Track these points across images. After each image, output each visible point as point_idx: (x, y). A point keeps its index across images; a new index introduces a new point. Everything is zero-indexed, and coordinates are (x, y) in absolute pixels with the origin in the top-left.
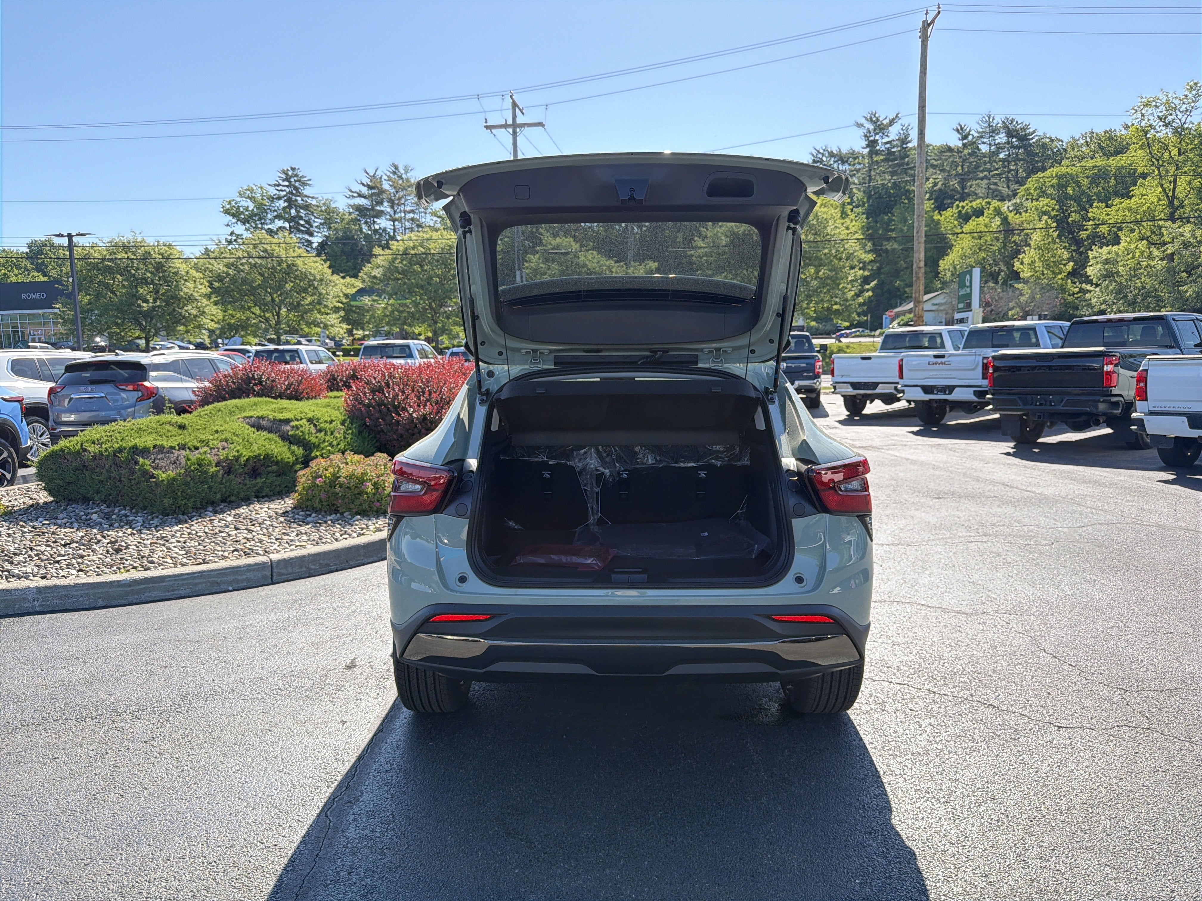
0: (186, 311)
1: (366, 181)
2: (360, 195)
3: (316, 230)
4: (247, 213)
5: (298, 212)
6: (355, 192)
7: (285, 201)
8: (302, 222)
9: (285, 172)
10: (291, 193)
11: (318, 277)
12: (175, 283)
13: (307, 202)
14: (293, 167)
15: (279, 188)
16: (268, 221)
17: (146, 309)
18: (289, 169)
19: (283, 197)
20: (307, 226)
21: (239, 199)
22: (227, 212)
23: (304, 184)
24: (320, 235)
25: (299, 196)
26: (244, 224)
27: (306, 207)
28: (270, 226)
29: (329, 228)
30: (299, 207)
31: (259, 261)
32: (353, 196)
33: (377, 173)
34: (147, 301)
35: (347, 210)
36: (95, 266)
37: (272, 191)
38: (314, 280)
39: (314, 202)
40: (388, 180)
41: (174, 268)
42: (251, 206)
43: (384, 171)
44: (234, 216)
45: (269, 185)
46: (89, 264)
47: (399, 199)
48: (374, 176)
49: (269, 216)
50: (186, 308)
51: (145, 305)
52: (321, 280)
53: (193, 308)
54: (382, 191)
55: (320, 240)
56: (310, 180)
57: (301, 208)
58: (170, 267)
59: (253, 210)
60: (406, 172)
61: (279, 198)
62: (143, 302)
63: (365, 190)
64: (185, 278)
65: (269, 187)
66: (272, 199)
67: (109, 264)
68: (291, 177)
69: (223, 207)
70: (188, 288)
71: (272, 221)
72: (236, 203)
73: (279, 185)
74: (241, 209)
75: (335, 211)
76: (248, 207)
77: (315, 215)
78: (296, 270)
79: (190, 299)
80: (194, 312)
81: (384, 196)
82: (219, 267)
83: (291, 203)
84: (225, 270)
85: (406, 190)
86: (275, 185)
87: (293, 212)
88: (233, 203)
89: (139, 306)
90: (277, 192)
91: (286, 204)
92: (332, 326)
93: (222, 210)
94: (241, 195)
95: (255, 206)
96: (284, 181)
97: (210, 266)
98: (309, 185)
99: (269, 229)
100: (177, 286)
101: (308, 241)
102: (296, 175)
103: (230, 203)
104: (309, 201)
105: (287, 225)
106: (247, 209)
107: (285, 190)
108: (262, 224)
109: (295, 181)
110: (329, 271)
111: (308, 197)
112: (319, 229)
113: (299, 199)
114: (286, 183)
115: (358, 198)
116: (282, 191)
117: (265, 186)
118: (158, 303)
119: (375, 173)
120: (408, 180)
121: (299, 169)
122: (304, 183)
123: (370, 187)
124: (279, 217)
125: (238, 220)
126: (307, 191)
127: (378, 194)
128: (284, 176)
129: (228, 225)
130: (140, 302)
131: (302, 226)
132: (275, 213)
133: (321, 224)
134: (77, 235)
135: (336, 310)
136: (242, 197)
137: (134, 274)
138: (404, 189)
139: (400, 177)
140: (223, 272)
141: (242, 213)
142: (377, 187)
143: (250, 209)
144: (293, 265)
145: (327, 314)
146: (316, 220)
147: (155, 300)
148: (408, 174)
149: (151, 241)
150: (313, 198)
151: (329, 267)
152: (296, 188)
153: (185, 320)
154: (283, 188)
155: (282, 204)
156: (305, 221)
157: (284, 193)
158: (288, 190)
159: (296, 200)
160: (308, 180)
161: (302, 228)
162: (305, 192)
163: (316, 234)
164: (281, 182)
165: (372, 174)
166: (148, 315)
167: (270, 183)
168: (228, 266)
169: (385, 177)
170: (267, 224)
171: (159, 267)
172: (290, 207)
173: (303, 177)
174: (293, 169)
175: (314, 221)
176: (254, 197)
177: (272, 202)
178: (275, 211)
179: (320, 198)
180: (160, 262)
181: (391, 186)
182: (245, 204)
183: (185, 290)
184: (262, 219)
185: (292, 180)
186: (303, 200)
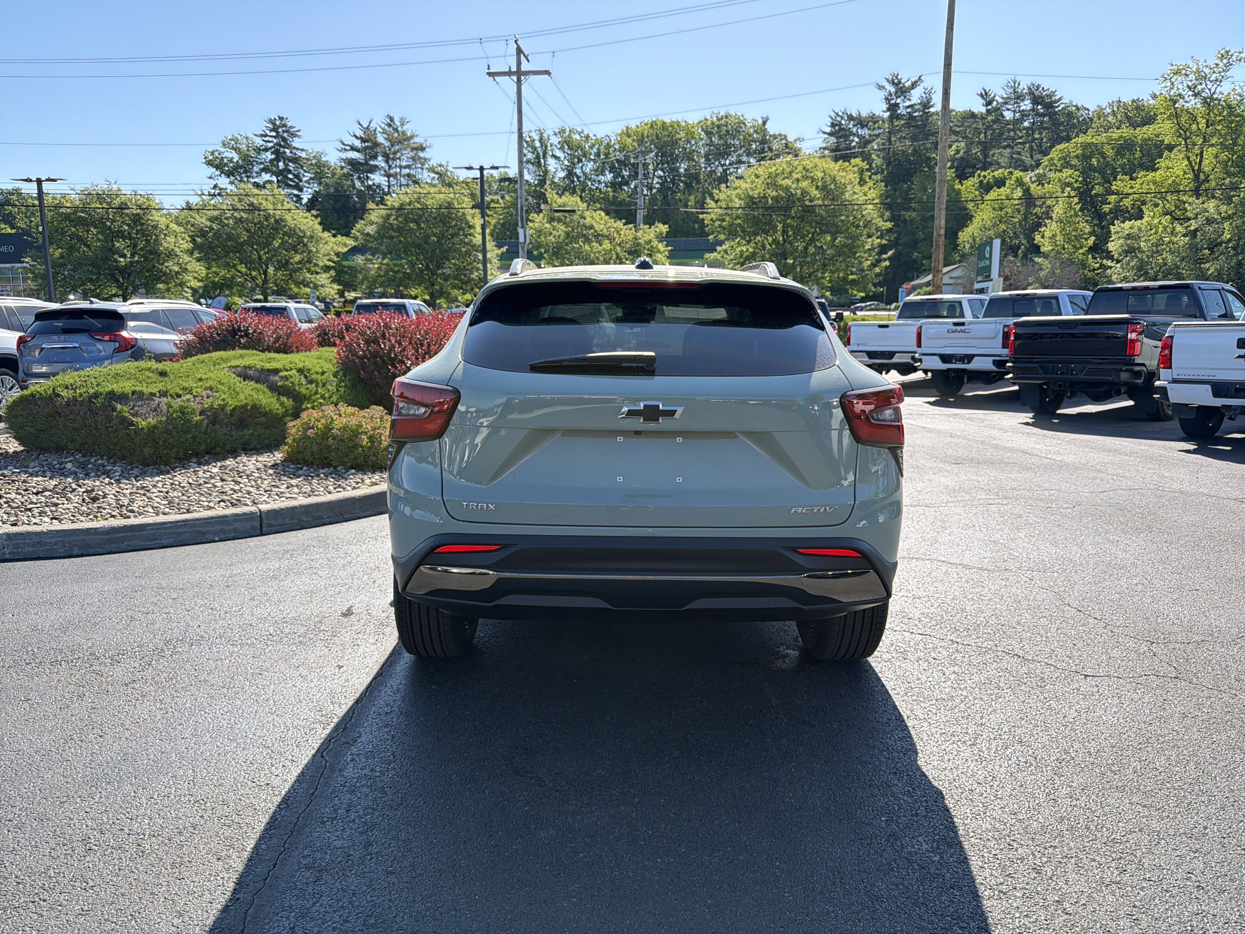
0: (167, 267)
1: (360, 133)
2: (353, 149)
3: (306, 185)
4: (231, 165)
5: (286, 165)
6: (348, 145)
7: (272, 153)
8: (291, 176)
9: (272, 122)
10: (279, 144)
11: (308, 234)
12: (154, 237)
13: (295, 154)
14: (281, 116)
15: (266, 139)
17: (123, 264)
18: (277, 118)
19: (271, 148)
20: (296, 180)
21: (222, 150)
22: (210, 163)
23: (293, 135)
24: (310, 190)
25: (288, 148)
26: (228, 177)
27: (295, 160)
28: (256, 180)
29: (320, 184)
30: (287, 160)
31: (245, 216)
32: (345, 150)
33: (371, 125)
34: (124, 256)
35: (339, 164)
36: (67, 217)
37: (259, 142)
38: (304, 236)
39: (303, 155)
40: (383, 133)
41: (153, 221)
42: (236, 157)
43: (378, 123)
44: (217, 167)
45: (255, 135)
46: (61, 215)
47: (395, 153)
48: (367, 128)
49: (256, 169)
50: (166, 264)
51: (122, 260)
52: (312, 237)
53: (174, 264)
54: (376, 145)
55: (310, 196)
56: (299, 131)
57: (290, 161)
58: (148, 220)
59: (237, 161)
60: (402, 125)
61: (266, 150)
62: (120, 257)
63: (358, 143)
64: (165, 232)
65: (255, 137)
66: (259, 150)
67: (83, 215)
68: (279, 127)
69: (205, 158)
70: (168, 243)
71: (259, 174)
72: (219, 154)
73: (266, 136)
74: (225, 161)
75: (326, 165)
76: (232, 158)
77: (305, 168)
78: (285, 226)
79: (171, 254)
80: (176, 268)
81: (379, 150)
82: (202, 220)
83: (279, 155)
84: (209, 224)
85: (402, 143)
86: (262, 135)
87: (281, 165)
88: (216, 154)
89: (116, 261)
90: (264, 143)
91: (273, 156)
92: (322, 286)
93: (204, 161)
94: (224, 145)
95: (240, 158)
96: (271, 131)
97: (192, 220)
98: (299, 136)
99: (255, 182)
100: (156, 240)
101: (297, 196)
102: (284, 125)
103: (212, 153)
104: (299, 153)
105: (274, 179)
106: (231, 160)
107: (272, 141)
108: (248, 177)
109: (284, 132)
110: (320, 228)
111: (297, 149)
112: (309, 184)
113: (287, 151)
114: (274, 134)
115: (351, 152)
116: (269, 141)
117: (251, 136)
118: (136, 258)
119: (369, 125)
120: (404, 133)
121: (287, 118)
123: (363, 140)
124: (266, 170)
125: (222, 173)
126: (296, 143)
127: (372, 148)
128: (271, 126)
129: (211, 178)
130: (116, 256)
131: (291, 180)
132: (262, 166)
133: (311, 178)
134: (48, 180)
135: (327, 269)
136: (226, 148)
137: (110, 227)
138: (400, 142)
139: (396, 130)
140: (206, 226)
141: (226, 165)
142: (371, 140)
143: (235, 160)
144: (281, 219)
145: (317, 273)
146: (306, 174)
147: (133, 255)
148: (405, 127)
149: (127, 190)
150: (302, 150)
151: (320, 224)
152: (284, 140)
153: (166, 277)
154: (270, 139)
155: (269, 156)
156: (294, 175)
157: (272, 144)
158: (275, 141)
159: (285, 153)
160: (297, 131)
161: (291, 183)
162: (294, 144)
163: (305, 189)
164: (268, 132)
165: (365, 126)
166: (125, 271)
167: (256, 133)
168: (211, 220)
169: (379, 129)
170: (253, 177)
171: (137, 220)
172: (277, 159)
173: (291, 127)
174: (281, 119)
175: (304, 176)
176: (239, 148)
177: (259, 153)
178: (261, 163)
179: (310, 151)
180: (138, 214)
181: (386, 139)
182: (230, 155)
183: (166, 245)
184: (248, 172)
185: (280, 130)
186: (291, 152)
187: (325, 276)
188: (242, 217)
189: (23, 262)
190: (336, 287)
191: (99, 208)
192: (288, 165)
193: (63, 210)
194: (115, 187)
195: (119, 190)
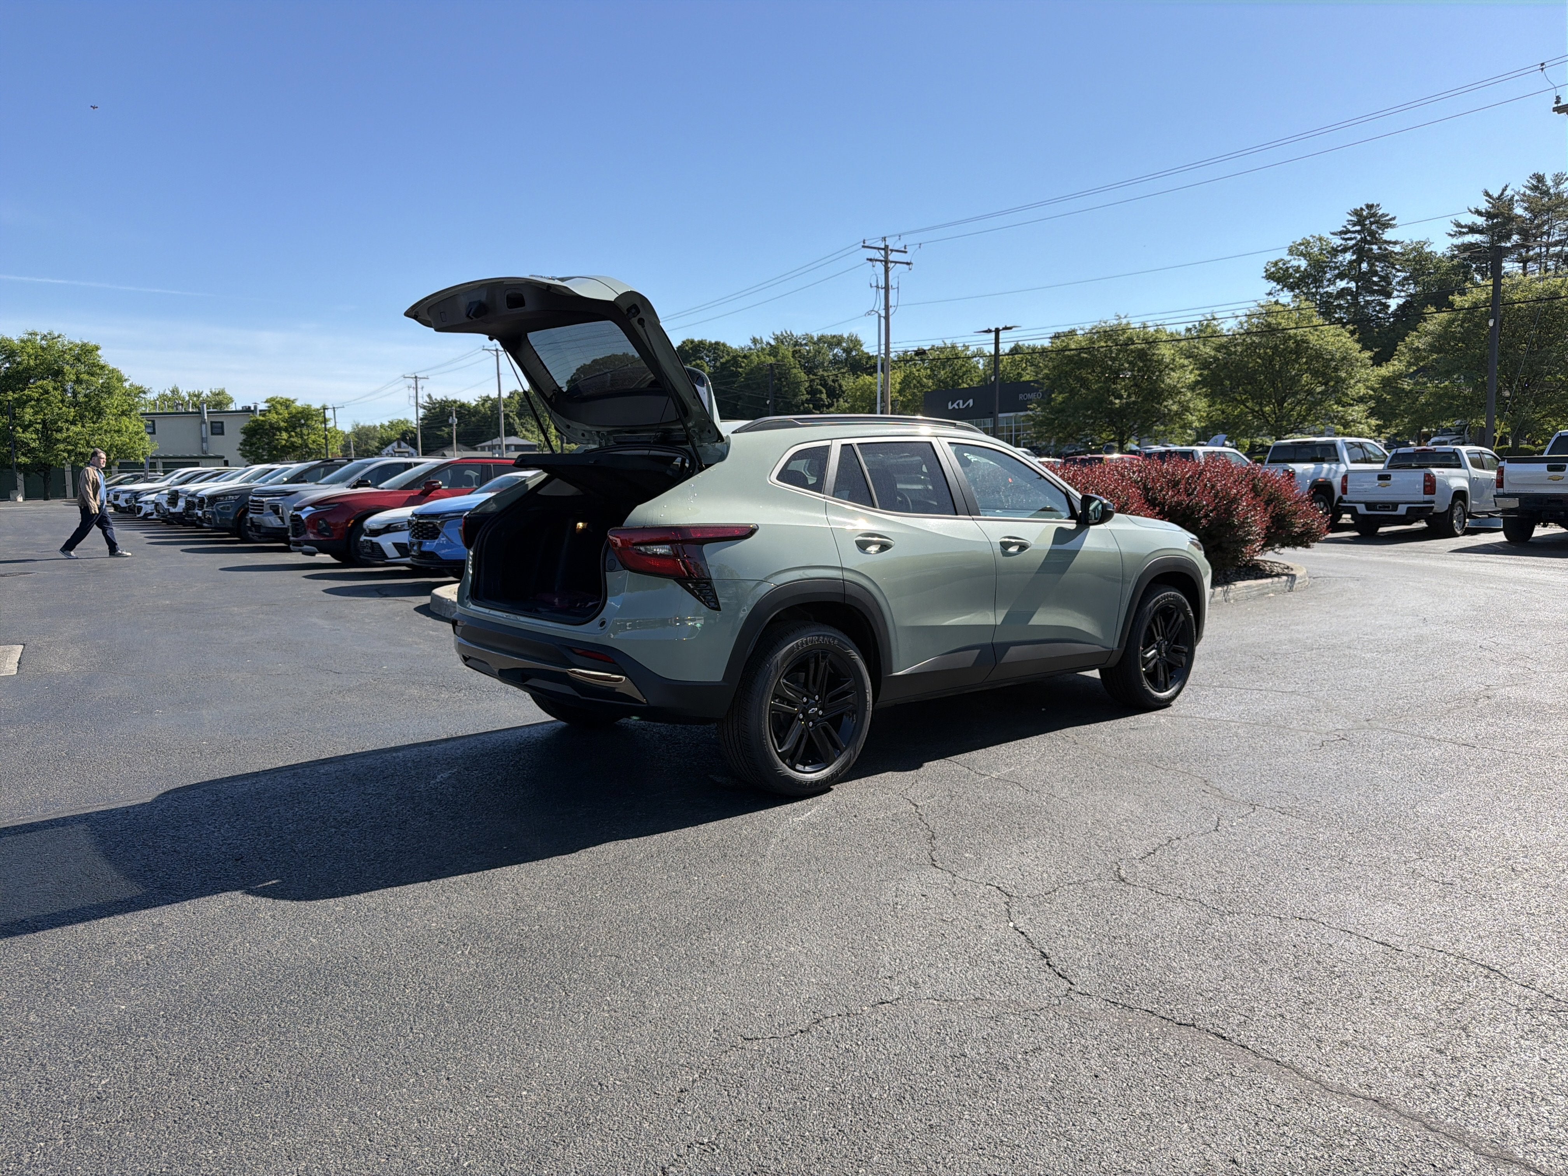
0: (1166, 407)
1: (1484, 206)
2: (1473, 230)
3: (1398, 288)
4: (1298, 275)
5: (1371, 265)
6: (1465, 226)
7: (1354, 253)
8: (1375, 279)
9: (1357, 213)
10: (1364, 240)
11: (1339, 355)
12: (1157, 373)
13: (1386, 249)
14: (1370, 203)
15: (1348, 236)
16: (1326, 283)
17: (1117, 406)
18: (1364, 207)
19: (1352, 247)
20: (1383, 283)
21: (1288, 258)
22: (1270, 277)
23: (1386, 225)
24: (1403, 294)
25: (1376, 244)
26: (1292, 290)
27: (1386, 257)
28: (1328, 290)
29: (1416, 283)
30: (1373, 259)
32: (1464, 233)
33: (1506, 193)
34: (1120, 397)
35: (1448, 254)
36: (1070, 359)
37: (1337, 241)
39: (1397, 249)
40: (1522, 201)
41: (1159, 355)
42: (1303, 264)
43: (1518, 188)
44: (1278, 281)
45: (1333, 234)
46: (1065, 357)
47: (1539, 226)
48: (1499, 198)
49: (1328, 276)
50: (1165, 403)
51: (1117, 401)
53: (1175, 402)
54: (1511, 218)
55: (1401, 301)
56: (1394, 219)
57: (1377, 260)
58: (1154, 354)
59: (1306, 270)
60: (1557, 184)
61: (1345, 250)
62: (1116, 398)
63: (1481, 221)
64: (1171, 366)
65: (1331, 237)
66: (1335, 252)
67: (1085, 355)
68: (1366, 218)
69: (1267, 271)
70: (1172, 379)
71: (1332, 282)
72: (1284, 264)
73: (1348, 232)
74: (1291, 270)
75: (1429, 256)
76: (1299, 267)
77: (1397, 267)
78: (1307, 349)
79: (1173, 392)
80: (1175, 408)
81: (1514, 225)
82: (1207, 351)
83: (1361, 252)
84: (1213, 353)
85: (1553, 211)
86: (1341, 233)
87: (1364, 266)
88: (1281, 264)
89: (1112, 403)
90: (1343, 242)
91: (1354, 257)
93: (1264, 274)
94: (1291, 252)
95: (1309, 265)
96: (1354, 225)
97: (1196, 350)
98: (1392, 226)
99: (1327, 292)
100: (1159, 377)
101: (1380, 303)
102: (1374, 215)
103: (1276, 264)
104: (1390, 248)
105: (1353, 285)
106: (1298, 269)
107: (1355, 238)
108: (1317, 288)
109: (1371, 223)
111: (1389, 243)
112: (1403, 286)
113: (1375, 247)
114: (1358, 228)
115: (1470, 235)
116: (1351, 239)
117: (1326, 235)
118: (1133, 399)
119: (1502, 194)
120: (1558, 195)
121: (1378, 205)
122: (1384, 225)
123: (1489, 215)
124: (1341, 276)
125: (1284, 286)
126: (1388, 235)
127: (1503, 224)
128: (1354, 219)
129: (1270, 294)
130: (1112, 398)
131: (1376, 284)
132: (1337, 271)
133: (1405, 279)
134: (1006, 328)
136: (1292, 255)
138: (1549, 210)
139: (1546, 193)
140: (1210, 357)
141: (1290, 276)
142: (1502, 214)
143: (1302, 269)
145: (1349, 405)
146: (1399, 274)
147: (1129, 396)
148: (1562, 187)
149: (1136, 323)
150: (1395, 243)
152: (1372, 234)
153: (1167, 418)
154: (1353, 236)
155: (1349, 256)
156: (1380, 277)
157: (1353, 242)
158: (1359, 237)
159: (1372, 249)
160: (1391, 220)
161: (1376, 288)
162: (1385, 237)
163: (1395, 293)
164: (1349, 227)
165: (1496, 195)
166: (1122, 413)
167: (1333, 231)
168: (1217, 349)
169: (1516, 198)
170: (1323, 288)
171: (1142, 355)
172: (1359, 261)
173: (1383, 215)
174: (1370, 207)
175: (1395, 276)
176: (1309, 254)
177: (1335, 256)
178: (1338, 268)
179: (1408, 241)
180: (1143, 349)
181: (1526, 209)
182: (1295, 263)
183: (1168, 381)
184: (1318, 282)
185: (1367, 222)
186: (1380, 248)
187: (1361, 407)
188: (1254, 342)
189: (1027, 409)
190: (1373, 422)
191: (1103, 347)
192: (1373, 265)
193: (1067, 353)
194: (1124, 321)
195: (1128, 324)
